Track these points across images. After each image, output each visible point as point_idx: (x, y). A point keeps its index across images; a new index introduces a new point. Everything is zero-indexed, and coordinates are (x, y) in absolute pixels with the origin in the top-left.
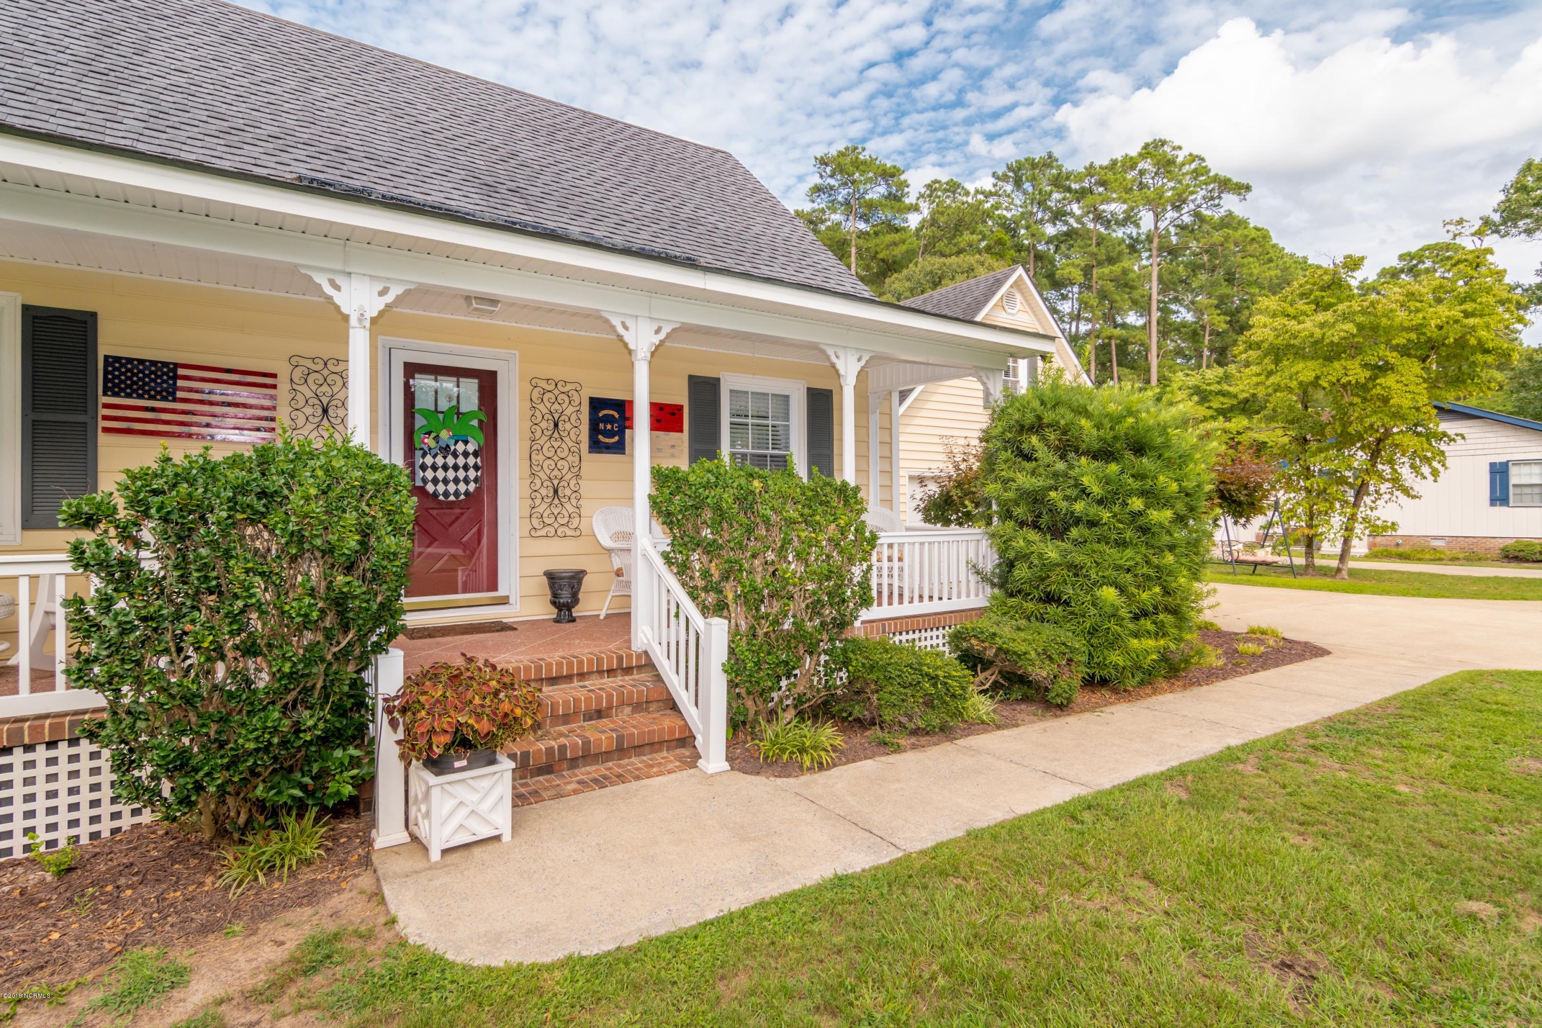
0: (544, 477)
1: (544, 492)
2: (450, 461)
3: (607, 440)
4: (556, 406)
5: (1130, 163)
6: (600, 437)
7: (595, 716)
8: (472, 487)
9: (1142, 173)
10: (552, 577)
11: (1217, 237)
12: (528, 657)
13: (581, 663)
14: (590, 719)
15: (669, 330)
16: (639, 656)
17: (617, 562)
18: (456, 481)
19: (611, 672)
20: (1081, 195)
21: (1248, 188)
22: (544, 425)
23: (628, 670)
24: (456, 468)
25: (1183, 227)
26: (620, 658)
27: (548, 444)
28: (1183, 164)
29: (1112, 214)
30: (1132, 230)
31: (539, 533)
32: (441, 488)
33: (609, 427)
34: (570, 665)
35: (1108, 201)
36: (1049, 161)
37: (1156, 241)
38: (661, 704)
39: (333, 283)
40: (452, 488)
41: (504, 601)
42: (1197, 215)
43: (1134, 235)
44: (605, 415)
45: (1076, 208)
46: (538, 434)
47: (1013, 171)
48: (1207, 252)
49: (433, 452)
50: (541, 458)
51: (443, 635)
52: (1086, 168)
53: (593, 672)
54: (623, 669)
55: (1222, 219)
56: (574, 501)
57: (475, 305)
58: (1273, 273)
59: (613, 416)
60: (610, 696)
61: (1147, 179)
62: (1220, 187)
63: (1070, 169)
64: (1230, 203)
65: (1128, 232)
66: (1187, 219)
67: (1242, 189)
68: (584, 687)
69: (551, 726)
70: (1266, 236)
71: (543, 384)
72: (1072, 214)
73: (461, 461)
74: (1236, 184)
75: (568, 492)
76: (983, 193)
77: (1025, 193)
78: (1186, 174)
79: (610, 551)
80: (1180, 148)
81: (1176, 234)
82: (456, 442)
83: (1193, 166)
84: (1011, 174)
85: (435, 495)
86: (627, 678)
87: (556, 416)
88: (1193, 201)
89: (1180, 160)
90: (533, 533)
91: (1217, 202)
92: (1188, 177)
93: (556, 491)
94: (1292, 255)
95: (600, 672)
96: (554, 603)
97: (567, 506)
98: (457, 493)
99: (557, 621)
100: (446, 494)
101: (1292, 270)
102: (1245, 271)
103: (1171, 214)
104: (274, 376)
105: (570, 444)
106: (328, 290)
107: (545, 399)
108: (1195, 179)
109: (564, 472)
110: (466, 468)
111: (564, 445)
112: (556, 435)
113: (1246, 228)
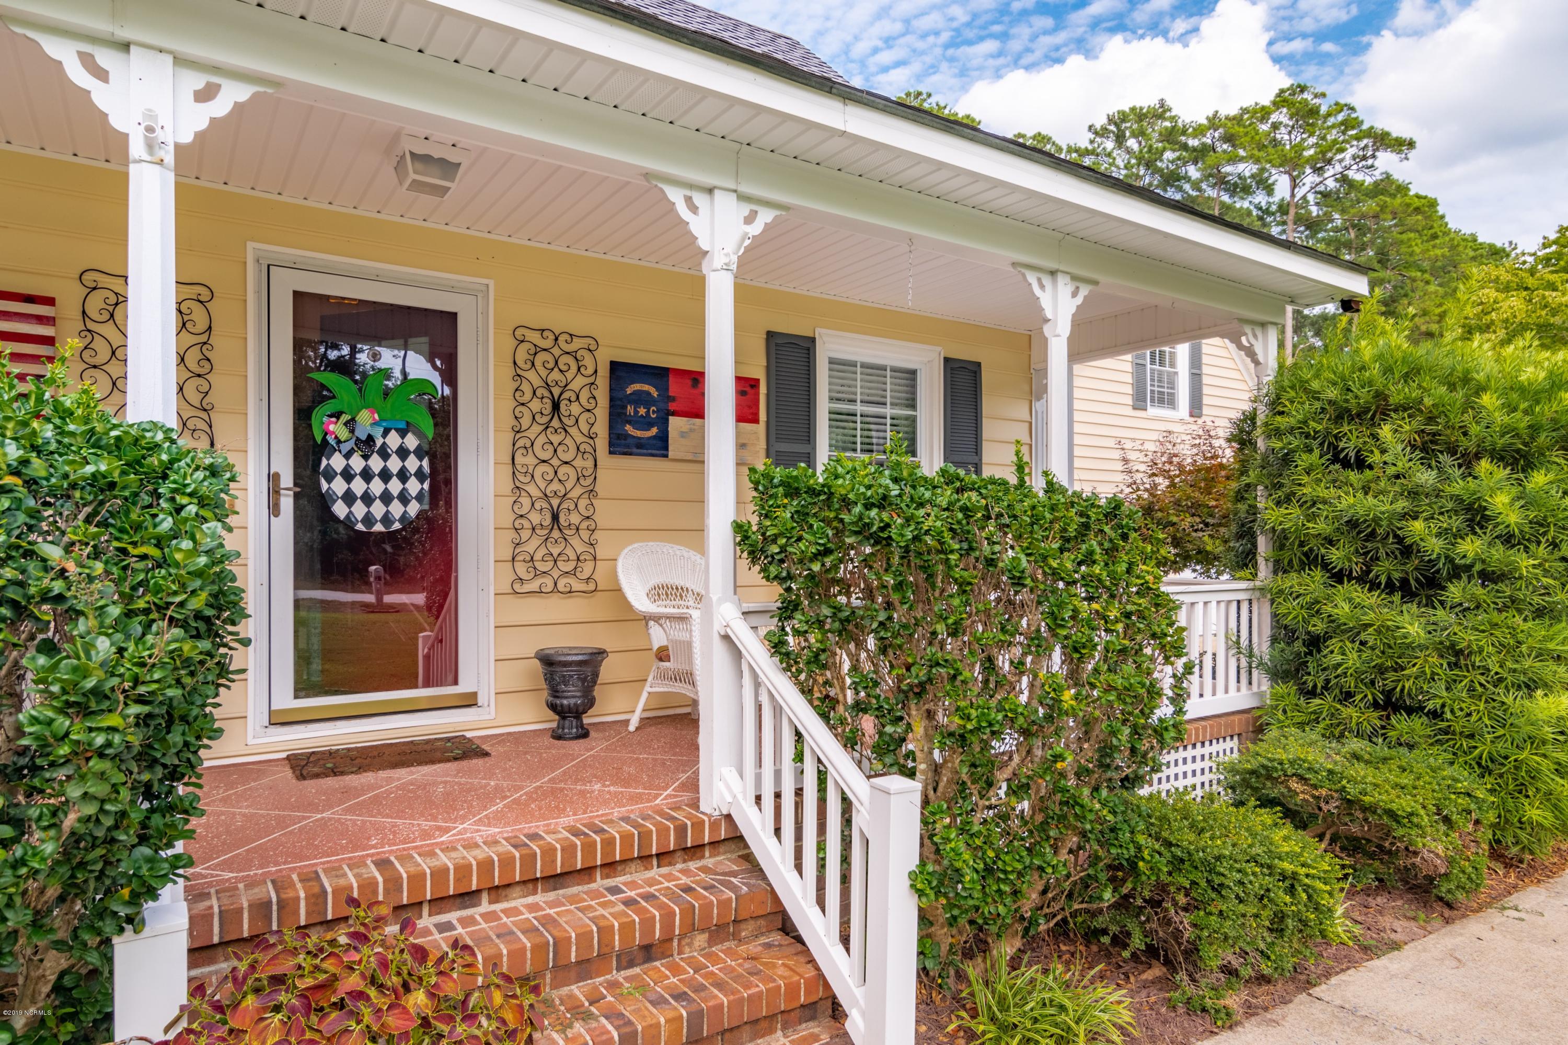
0: (535, 492)
1: (535, 518)
2: (376, 463)
3: (638, 433)
4: (556, 375)
5: (1263, 113)
6: (628, 427)
7: (640, 956)
8: (413, 509)
9: (1275, 126)
10: (548, 661)
11: (1370, 206)
12: (508, 831)
13: (609, 843)
14: (631, 964)
15: (769, 220)
16: (715, 825)
17: (658, 637)
18: (386, 498)
19: (664, 856)
20: (1199, 155)
21: (1411, 144)
22: (535, 405)
23: (696, 850)
24: (385, 475)
25: (1325, 195)
26: (681, 830)
27: (542, 437)
28: (1329, 115)
29: (1240, 176)
30: (1260, 198)
31: (527, 587)
32: (359, 510)
33: (642, 411)
34: (589, 847)
35: (1234, 160)
36: (1161, 111)
37: (1292, 211)
38: (762, 922)
39: (88, 62)
40: (378, 509)
41: (469, 701)
42: (1343, 179)
43: (1263, 204)
44: (635, 393)
45: (1193, 172)
46: (526, 421)
47: (1116, 124)
48: (1354, 226)
49: (345, 448)
50: (530, 460)
51: (360, 769)
52: (1208, 118)
53: (632, 860)
54: (685, 849)
55: (1376, 184)
56: (585, 535)
57: (412, 176)
58: (1439, 252)
59: (648, 393)
60: (668, 916)
61: (1282, 135)
62: (1374, 143)
63: (1188, 121)
64: (1386, 161)
65: (1256, 201)
66: (1331, 184)
67: (1403, 145)
68: (614, 890)
69: (554, 987)
70: (1433, 204)
71: (535, 337)
72: (1187, 179)
73: (394, 464)
74: (1397, 139)
75: (575, 519)
76: (1076, 151)
77: (1129, 151)
78: (1333, 126)
79: (646, 619)
80: (1324, 95)
81: (1317, 204)
82: (386, 432)
83: (1340, 117)
84: (1112, 128)
85: (348, 522)
86: (693, 865)
87: (556, 391)
88: (1341, 161)
89: (1324, 110)
90: (517, 587)
91: (1370, 162)
92: (1334, 132)
93: (555, 517)
94: (1457, 232)
95: (645, 858)
96: (553, 707)
97: (575, 541)
98: (387, 519)
99: (558, 736)
100: (368, 520)
101: (1461, 249)
102: (1403, 249)
103: (1310, 179)
104: (50, 301)
105: (580, 439)
106: (78, 75)
107: (538, 363)
108: (1344, 133)
109: (569, 485)
110: (403, 476)
111: (568, 441)
112: (555, 423)
113: (1406, 195)
